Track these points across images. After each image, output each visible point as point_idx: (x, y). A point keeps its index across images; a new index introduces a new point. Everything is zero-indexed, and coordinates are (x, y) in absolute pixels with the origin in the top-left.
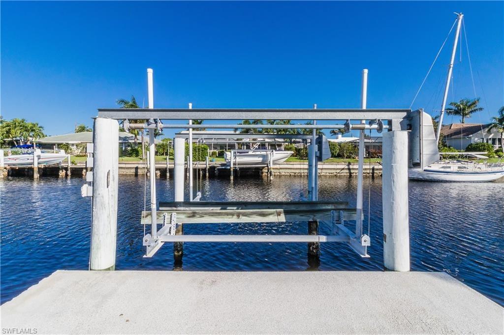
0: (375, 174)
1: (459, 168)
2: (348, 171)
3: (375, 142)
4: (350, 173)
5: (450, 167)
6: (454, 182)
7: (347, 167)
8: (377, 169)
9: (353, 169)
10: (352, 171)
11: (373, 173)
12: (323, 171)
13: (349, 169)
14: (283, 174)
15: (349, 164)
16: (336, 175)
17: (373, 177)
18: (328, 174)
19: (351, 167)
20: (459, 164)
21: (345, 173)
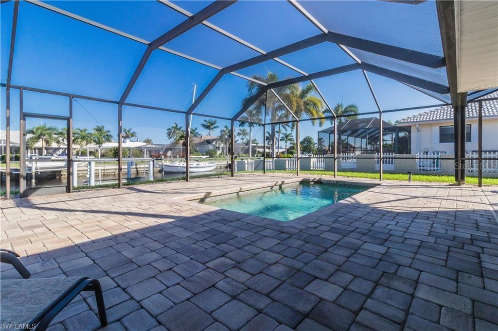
1: (197, 165)
2: (135, 170)
3: (155, 148)
4: (137, 171)
5: (192, 165)
9: (139, 168)
10: (139, 170)
13: (136, 168)
19: (138, 166)
20: (197, 163)
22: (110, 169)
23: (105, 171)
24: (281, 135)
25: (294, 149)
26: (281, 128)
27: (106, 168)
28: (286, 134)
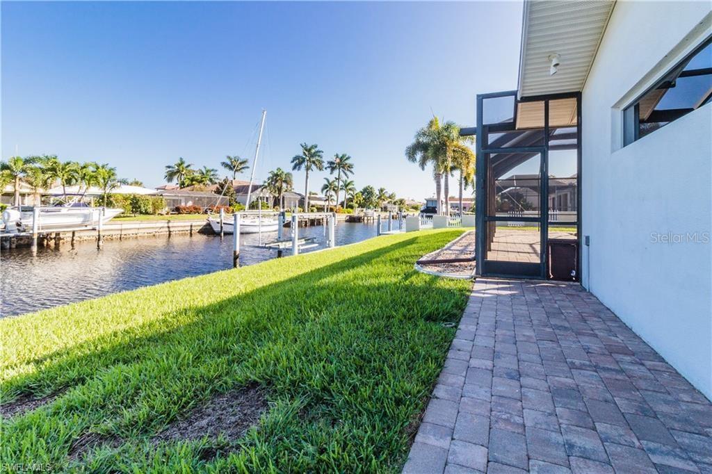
0: (193, 231)
2: (167, 229)
4: (170, 232)
6: (255, 233)
7: (166, 225)
8: (195, 226)
9: (172, 227)
10: (171, 230)
11: (191, 230)
12: (140, 231)
13: (169, 227)
14: (85, 238)
15: (169, 222)
16: (154, 235)
17: (191, 234)
18: (146, 234)
19: (170, 225)
21: (165, 232)
22: (130, 229)
23: (123, 233)
24: (341, 183)
25: (352, 201)
26: (342, 173)
27: (124, 227)
28: (346, 181)
